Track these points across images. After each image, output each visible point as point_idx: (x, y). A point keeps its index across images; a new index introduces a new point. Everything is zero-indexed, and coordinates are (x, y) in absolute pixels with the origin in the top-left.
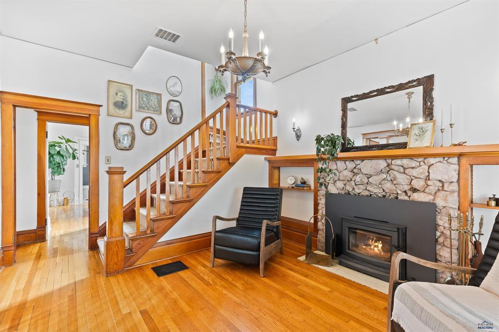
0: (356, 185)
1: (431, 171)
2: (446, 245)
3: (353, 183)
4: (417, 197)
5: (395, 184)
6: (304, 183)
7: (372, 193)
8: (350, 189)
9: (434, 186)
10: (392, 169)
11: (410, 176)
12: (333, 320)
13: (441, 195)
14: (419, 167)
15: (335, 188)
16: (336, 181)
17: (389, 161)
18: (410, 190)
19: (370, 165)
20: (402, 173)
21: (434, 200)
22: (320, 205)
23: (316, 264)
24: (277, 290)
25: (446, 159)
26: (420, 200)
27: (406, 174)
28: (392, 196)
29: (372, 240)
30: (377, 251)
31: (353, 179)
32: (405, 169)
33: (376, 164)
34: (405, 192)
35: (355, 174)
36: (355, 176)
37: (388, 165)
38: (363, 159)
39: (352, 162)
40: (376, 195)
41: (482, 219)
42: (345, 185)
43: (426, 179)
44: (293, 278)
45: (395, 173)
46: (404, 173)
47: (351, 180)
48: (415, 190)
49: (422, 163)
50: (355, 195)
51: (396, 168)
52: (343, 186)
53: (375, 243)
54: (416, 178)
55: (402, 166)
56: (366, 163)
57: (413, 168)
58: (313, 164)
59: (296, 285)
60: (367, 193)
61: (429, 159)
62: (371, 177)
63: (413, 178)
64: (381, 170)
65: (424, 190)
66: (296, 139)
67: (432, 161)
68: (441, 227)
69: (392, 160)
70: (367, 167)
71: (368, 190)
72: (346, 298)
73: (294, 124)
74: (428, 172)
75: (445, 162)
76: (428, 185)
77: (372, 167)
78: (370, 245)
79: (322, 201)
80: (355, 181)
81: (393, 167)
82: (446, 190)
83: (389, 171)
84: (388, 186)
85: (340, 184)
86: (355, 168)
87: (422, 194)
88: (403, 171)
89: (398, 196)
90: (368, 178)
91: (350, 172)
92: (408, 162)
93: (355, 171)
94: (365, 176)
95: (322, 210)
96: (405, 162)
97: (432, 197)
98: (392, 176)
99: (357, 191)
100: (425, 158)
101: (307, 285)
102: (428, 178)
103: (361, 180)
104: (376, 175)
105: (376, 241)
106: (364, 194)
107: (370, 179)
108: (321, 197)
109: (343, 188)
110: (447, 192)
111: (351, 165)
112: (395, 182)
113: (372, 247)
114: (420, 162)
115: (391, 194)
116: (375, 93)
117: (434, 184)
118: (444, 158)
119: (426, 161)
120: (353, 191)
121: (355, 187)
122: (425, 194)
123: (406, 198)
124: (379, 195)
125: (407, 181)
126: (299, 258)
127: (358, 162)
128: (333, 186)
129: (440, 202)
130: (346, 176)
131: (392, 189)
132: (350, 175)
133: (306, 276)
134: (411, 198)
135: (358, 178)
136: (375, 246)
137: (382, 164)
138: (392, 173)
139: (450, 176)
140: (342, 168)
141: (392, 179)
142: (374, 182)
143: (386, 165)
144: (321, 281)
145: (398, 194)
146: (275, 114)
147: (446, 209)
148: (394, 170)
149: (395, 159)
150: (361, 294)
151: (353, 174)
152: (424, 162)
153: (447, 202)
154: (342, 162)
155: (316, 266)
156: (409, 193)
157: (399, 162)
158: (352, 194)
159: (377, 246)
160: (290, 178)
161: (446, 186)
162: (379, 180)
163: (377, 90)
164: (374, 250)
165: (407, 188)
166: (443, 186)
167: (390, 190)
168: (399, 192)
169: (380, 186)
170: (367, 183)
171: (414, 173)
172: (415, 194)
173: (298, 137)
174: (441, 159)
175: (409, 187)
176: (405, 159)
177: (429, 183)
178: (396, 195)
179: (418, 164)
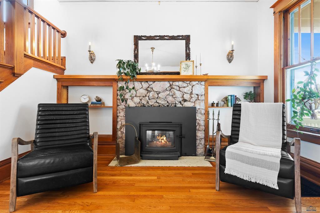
0: (149, 99)
1: (193, 89)
2: (200, 130)
3: (147, 98)
4: (187, 104)
5: (174, 98)
6: (99, 100)
7: (160, 105)
8: (145, 103)
9: (194, 97)
10: (173, 88)
11: (183, 92)
12: (183, 195)
13: (197, 102)
14: (187, 86)
15: (133, 103)
16: (133, 97)
17: (171, 83)
18: (183, 100)
19: (159, 85)
20: (178, 90)
21: (194, 105)
22: (119, 117)
23: (127, 165)
24: (123, 197)
25: (200, 82)
26: (188, 106)
27: (180, 91)
28: (173, 105)
29: (159, 137)
30: (164, 142)
31: (148, 95)
32: (179, 88)
33: (163, 84)
34: (180, 102)
35: (149, 92)
36: (149, 93)
37: (171, 85)
38: (154, 81)
39: (146, 83)
40: (163, 105)
41: (219, 112)
42: (141, 100)
43: (190, 94)
44: (123, 180)
45: (175, 90)
46: (179, 90)
47: (146, 96)
48: (185, 101)
49: (189, 85)
50: (149, 106)
51: (175, 87)
52: (139, 101)
53: (161, 137)
54: (186, 93)
55: (178, 86)
56: (156, 84)
57: (184, 87)
58: (112, 83)
59: (133, 185)
60: (157, 105)
61: (192, 82)
62: (160, 93)
63: (184, 93)
64: (166, 89)
65: (190, 100)
66: (89, 62)
67: (194, 83)
68: (198, 120)
69: (173, 82)
70: (157, 86)
71: (158, 103)
72: (171, 178)
73: (90, 47)
74: (192, 90)
75: (199, 84)
76: (192, 97)
77: (160, 86)
78: (159, 140)
79: (122, 114)
80: (149, 96)
81: (173, 86)
82: (200, 99)
83: (171, 89)
84: (170, 99)
85: (137, 100)
86: (148, 87)
87: (189, 102)
88: (179, 89)
89: (176, 105)
90: (158, 94)
91: (144, 90)
92: (182, 84)
93: (149, 89)
94: (155, 93)
95: (121, 121)
96: (180, 83)
97: (194, 104)
98: (173, 92)
99: (151, 103)
100: (190, 82)
101: (140, 181)
102: (191, 93)
103: (153, 95)
104: (163, 92)
105: (161, 136)
106: (156, 105)
107: (159, 95)
108: (120, 111)
109: (139, 103)
110: (200, 101)
111: (145, 85)
112: (174, 96)
113: (160, 141)
114: (188, 84)
115: (173, 104)
116: (158, 38)
117: (195, 96)
118: (199, 82)
119: (191, 84)
120: (148, 104)
121: (148, 100)
122: (190, 102)
123: (181, 106)
124: (166, 105)
125: (181, 96)
126: (110, 165)
127: (151, 83)
128: (131, 101)
129: (198, 107)
130: (142, 93)
131: (173, 100)
132: (145, 92)
133: (131, 175)
134: (183, 105)
135: (151, 94)
136: (162, 139)
137: (167, 84)
138: (173, 90)
139: (202, 92)
140: (138, 87)
141: (173, 94)
142: (162, 97)
143: (169, 85)
144: (144, 174)
145: (176, 103)
146: (64, 35)
147: (200, 110)
148: (174, 89)
149: (175, 81)
150: (174, 172)
151: (147, 92)
152: (190, 84)
153: (200, 106)
154: (139, 82)
155: (129, 166)
156: (182, 102)
157: (177, 83)
158: (147, 106)
159: (163, 139)
160: (84, 97)
161: (200, 97)
162: (165, 96)
163: (159, 36)
164: (161, 142)
165: (181, 99)
166: (198, 98)
167: (172, 101)
168: (177, 102)
169: (165, 99)
170: (157, 98)
171: (185, 90)
172: (185, 103)
173: (92, 60)
174: (197, 82)
175: (182, 99)
176: (180, 82)
177: (193, 96)
178: (175, 105)
179: (187, 85)
